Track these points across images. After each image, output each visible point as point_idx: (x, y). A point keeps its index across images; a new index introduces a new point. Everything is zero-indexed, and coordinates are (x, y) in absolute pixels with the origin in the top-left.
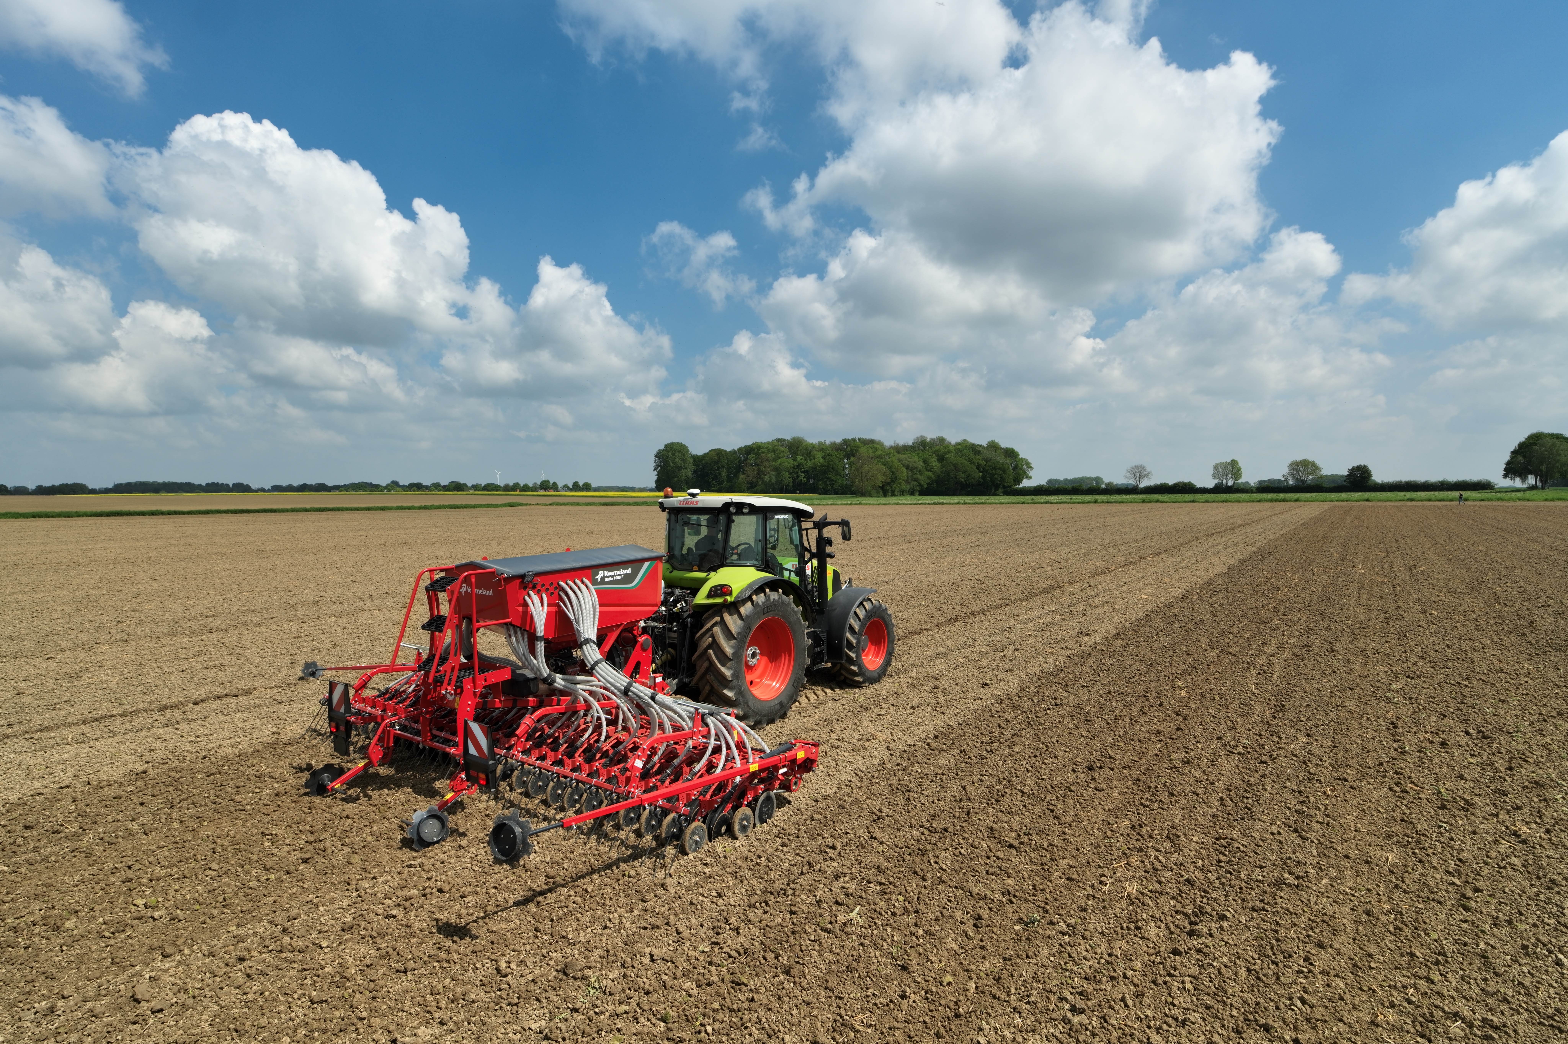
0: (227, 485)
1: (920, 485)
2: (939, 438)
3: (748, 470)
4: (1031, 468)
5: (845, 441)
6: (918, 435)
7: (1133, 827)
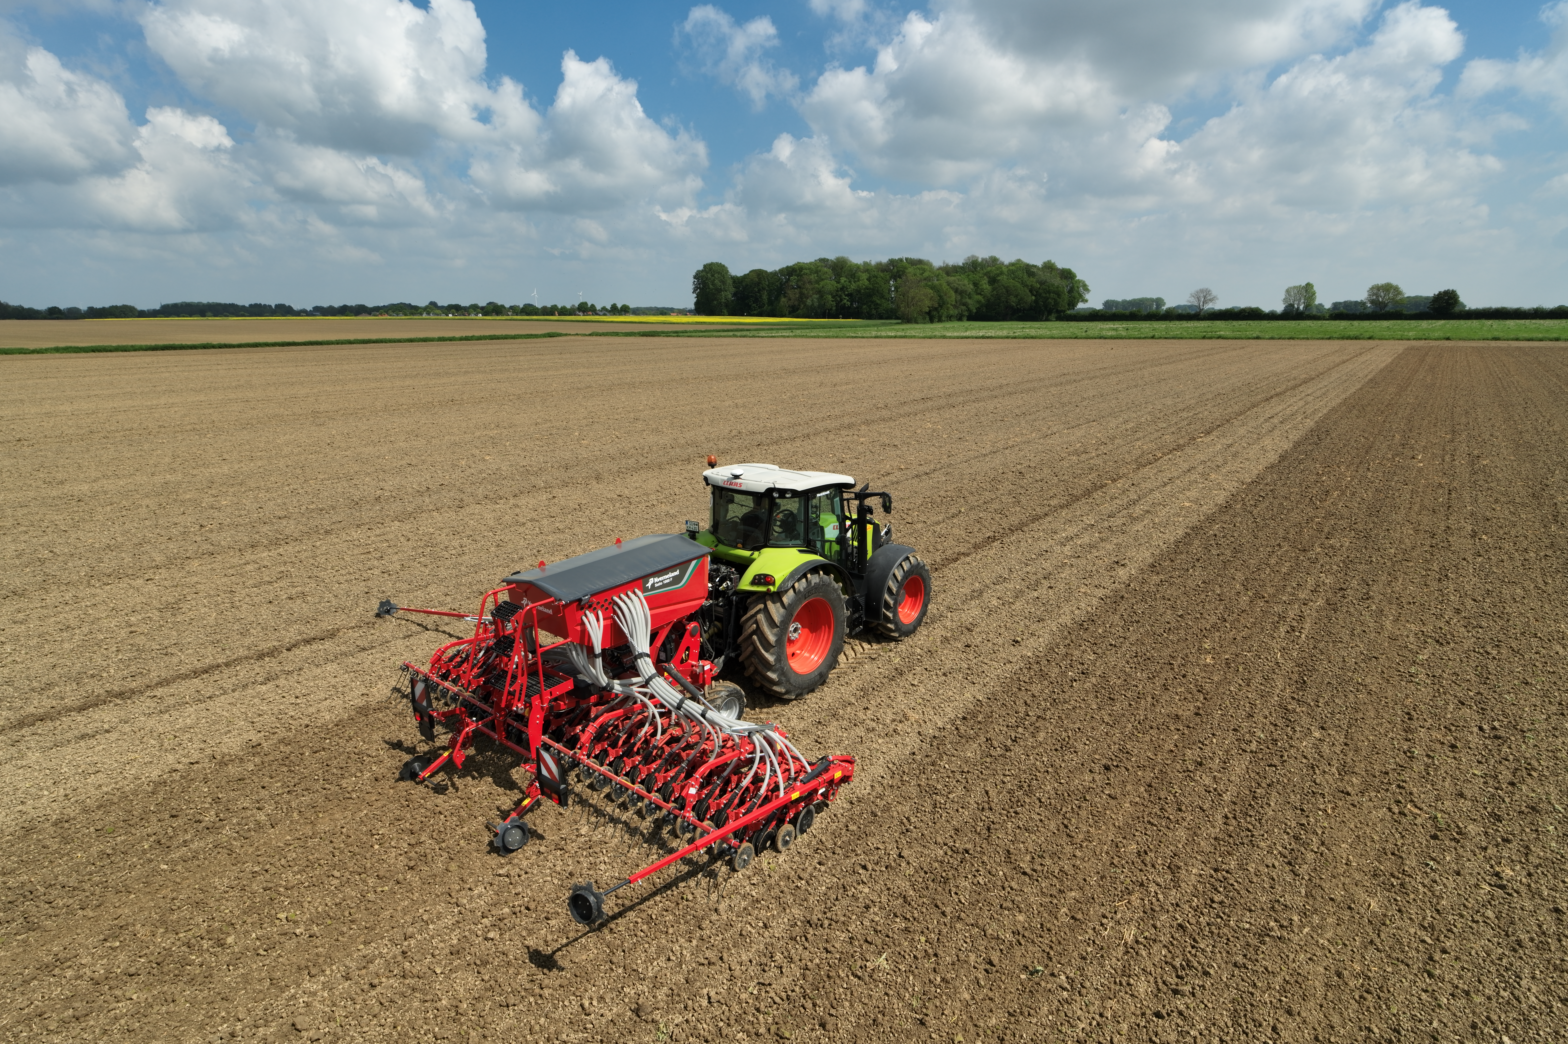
0: (270, 306)
1: (969, 310)
2: (991, 258)
3: (790, 293)
4: (1088, 290)
5: (892, 262)
6: (969, 255)
7: (1139, 854)
